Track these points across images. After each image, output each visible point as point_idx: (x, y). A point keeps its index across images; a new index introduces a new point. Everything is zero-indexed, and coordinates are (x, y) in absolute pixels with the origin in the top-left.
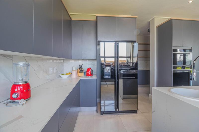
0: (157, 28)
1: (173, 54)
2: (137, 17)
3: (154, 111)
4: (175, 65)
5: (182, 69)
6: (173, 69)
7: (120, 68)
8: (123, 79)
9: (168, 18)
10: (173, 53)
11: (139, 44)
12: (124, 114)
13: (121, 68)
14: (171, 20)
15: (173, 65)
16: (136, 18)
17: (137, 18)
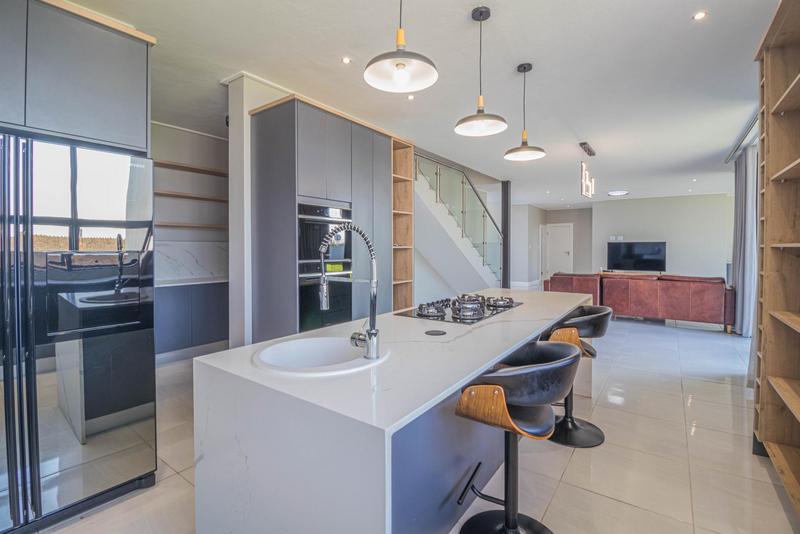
0: (252, 115)
1: (300, 220)
2: (153, 40)
3: (201, 458)
4: (311, 259)
5: (344, 270)
6: (301, 272)
7: (36, 283)
8: (84, 335)
9: (284, 91)
10: (301, 216)
11: (157, 164)
12: (82, 518)
13: (50, 282)
14: (294, 100)
15: (300, 259)
16: (148, 44)
17: (153, 45)
